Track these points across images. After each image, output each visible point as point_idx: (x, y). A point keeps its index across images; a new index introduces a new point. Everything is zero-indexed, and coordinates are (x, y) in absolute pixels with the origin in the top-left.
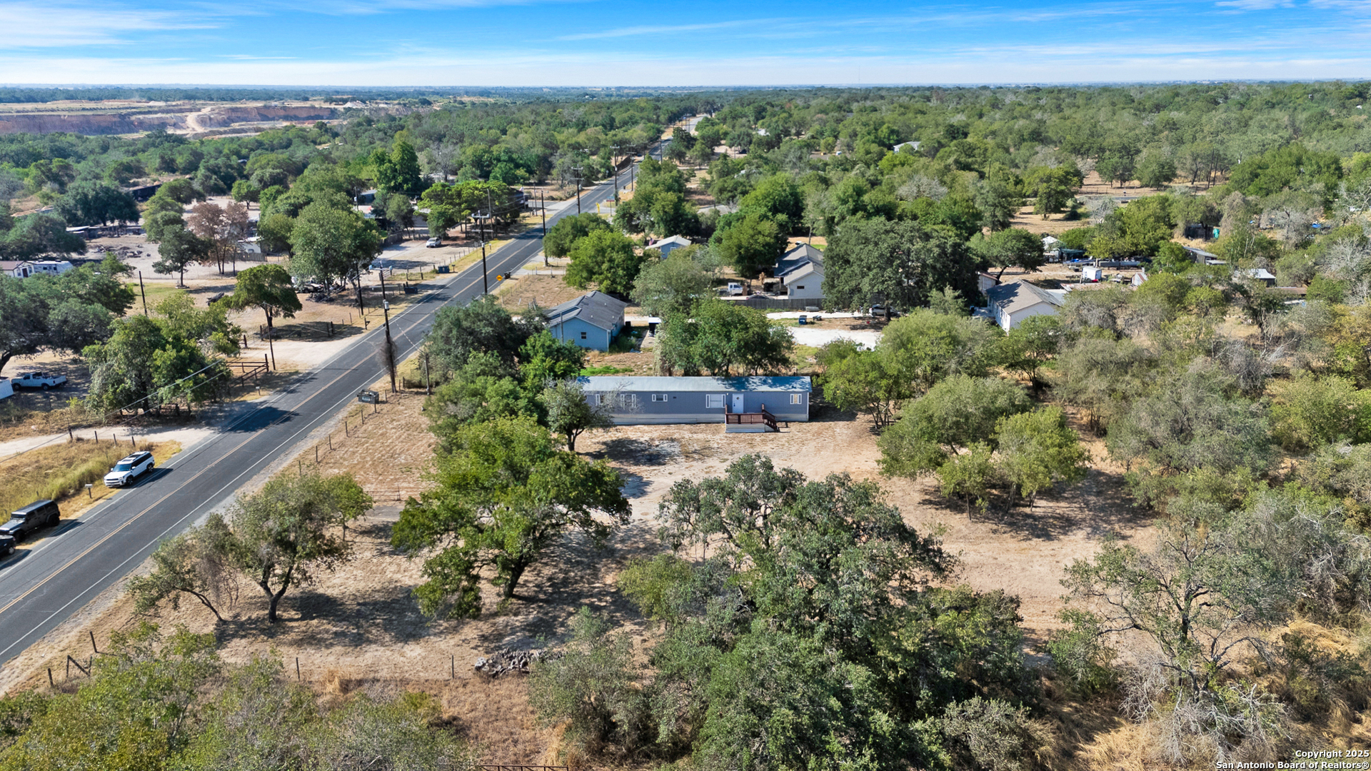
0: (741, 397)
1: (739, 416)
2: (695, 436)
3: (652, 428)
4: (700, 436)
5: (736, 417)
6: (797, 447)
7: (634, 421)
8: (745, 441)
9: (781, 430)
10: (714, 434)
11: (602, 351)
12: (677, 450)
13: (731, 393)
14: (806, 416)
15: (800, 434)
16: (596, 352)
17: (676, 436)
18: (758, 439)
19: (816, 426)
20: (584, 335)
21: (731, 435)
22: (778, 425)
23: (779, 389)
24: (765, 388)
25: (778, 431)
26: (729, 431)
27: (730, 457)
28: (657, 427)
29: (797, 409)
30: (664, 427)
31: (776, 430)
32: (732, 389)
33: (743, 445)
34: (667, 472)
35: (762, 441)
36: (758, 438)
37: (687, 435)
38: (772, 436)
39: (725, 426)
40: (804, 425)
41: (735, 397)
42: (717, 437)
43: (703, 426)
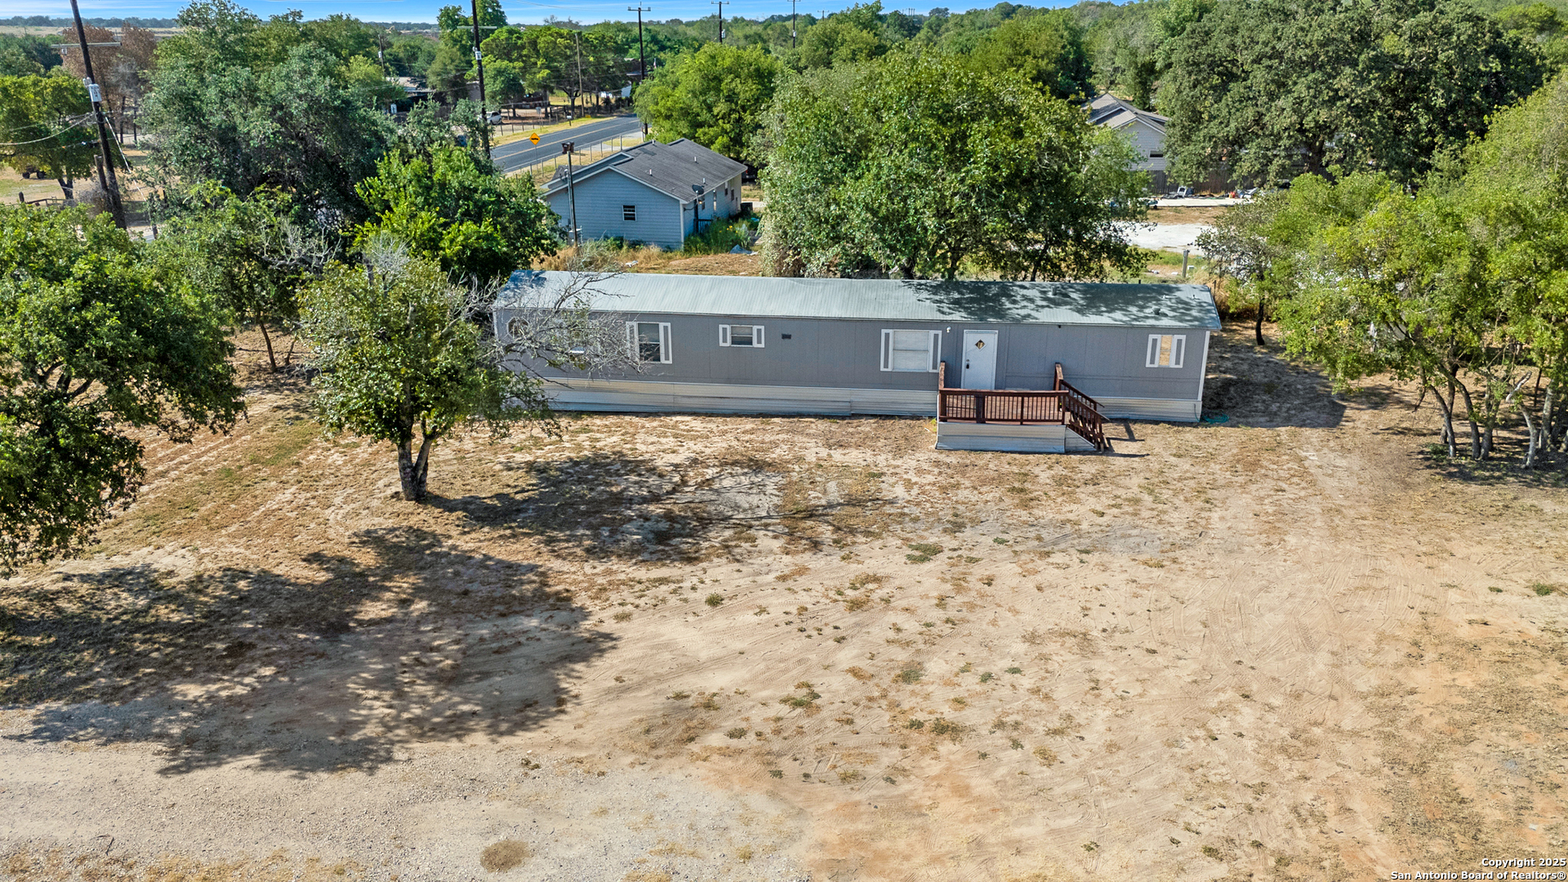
0: (991, 339)
1: (980, 397)
2: (838, 455)
3: (716, 424)
4: (854, 457)
5: (970, 401)
6: (1187, 511)
7: (668, 402)
8: (999, 479)
9: (1117, 447)
10: (898, 452)
11: (668, 248)
12: (766, 501)
13: (958, 329)
14: (1192, 406)
15: (1185, 465)
16: (655, 250)
17: (775, 455)
18: (1044, 476)
19: (1228, 438)
20: (630, 213)
21: (953, 459)
22: (1109, 430)
23: (1105, 319)
24: (1064, 315)
25: (1108, 451)
26: (947, 444)
27: (948, 542)
28: (731, 424)
29: (1165, 383)
30: (749, 424)
31: (1102, 448)
32: (958, 316)
33: (992, 494)
34: (703, 594)
35: (1060, 481)
36: (1043, 471)
37: (814, 451)
38: (1089, 466)
39: (933, 429)
40: (1190, 435)
41: (970, 338)
42: (909, 462)
43: (867, 426)
